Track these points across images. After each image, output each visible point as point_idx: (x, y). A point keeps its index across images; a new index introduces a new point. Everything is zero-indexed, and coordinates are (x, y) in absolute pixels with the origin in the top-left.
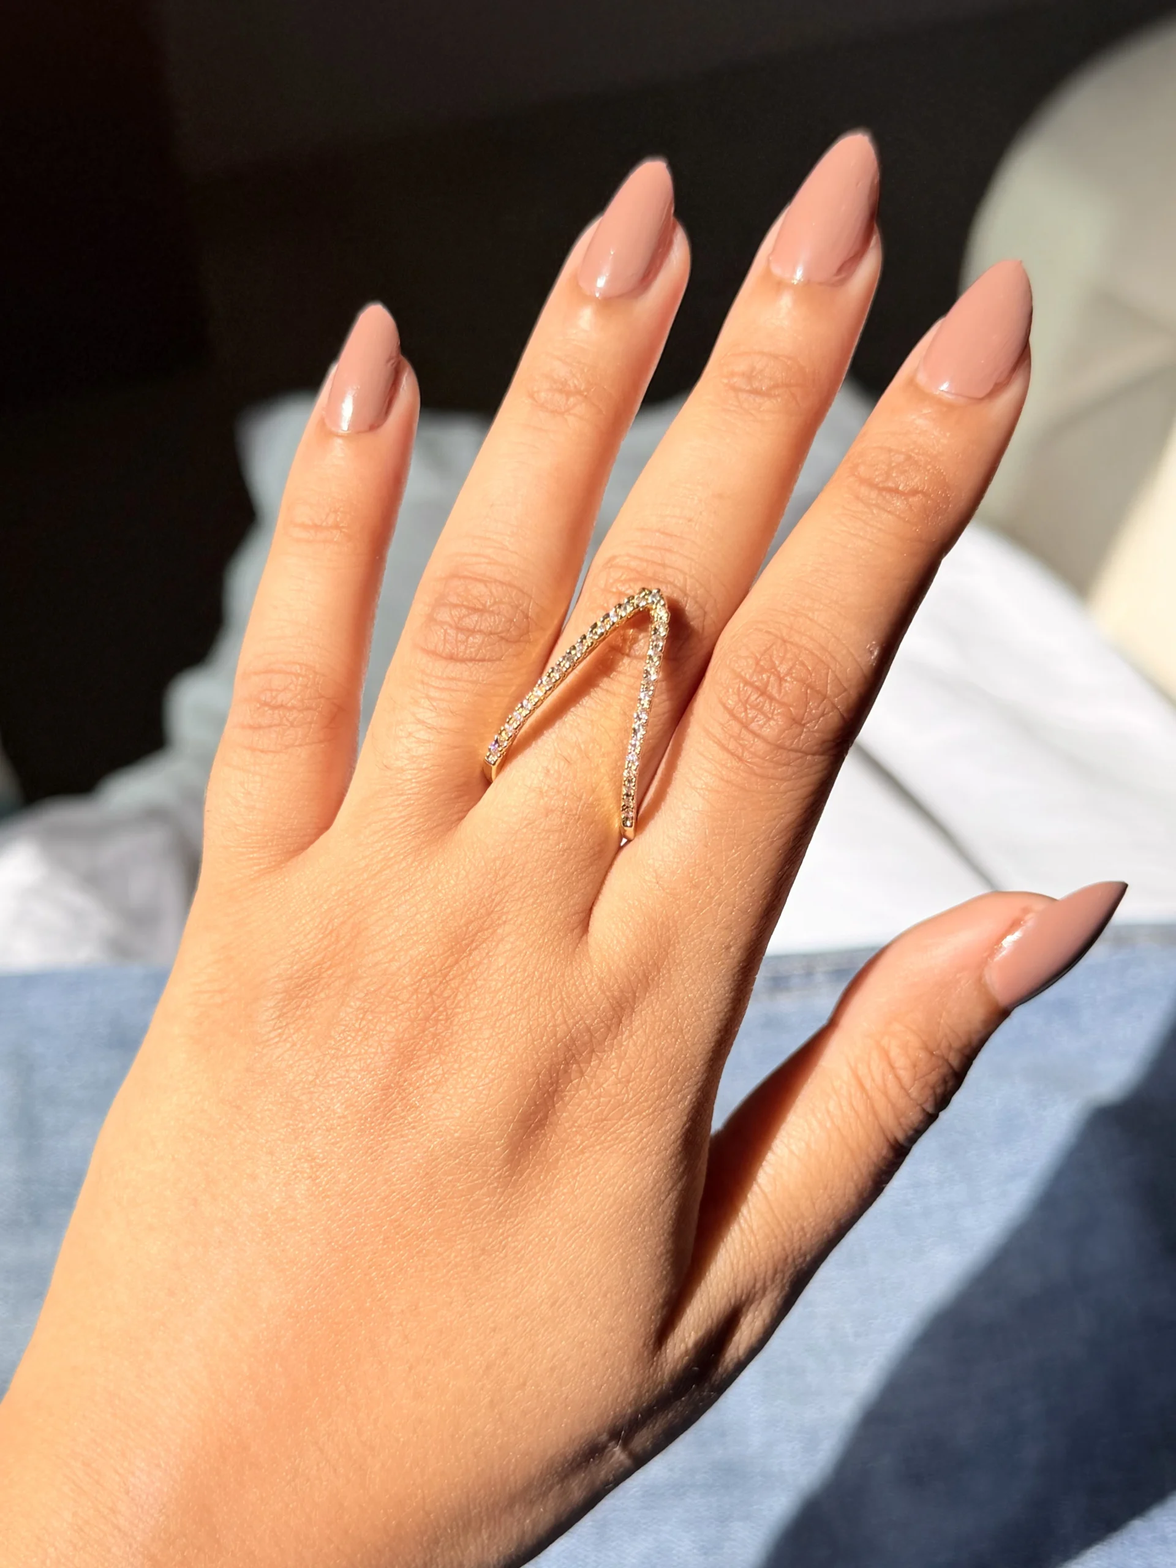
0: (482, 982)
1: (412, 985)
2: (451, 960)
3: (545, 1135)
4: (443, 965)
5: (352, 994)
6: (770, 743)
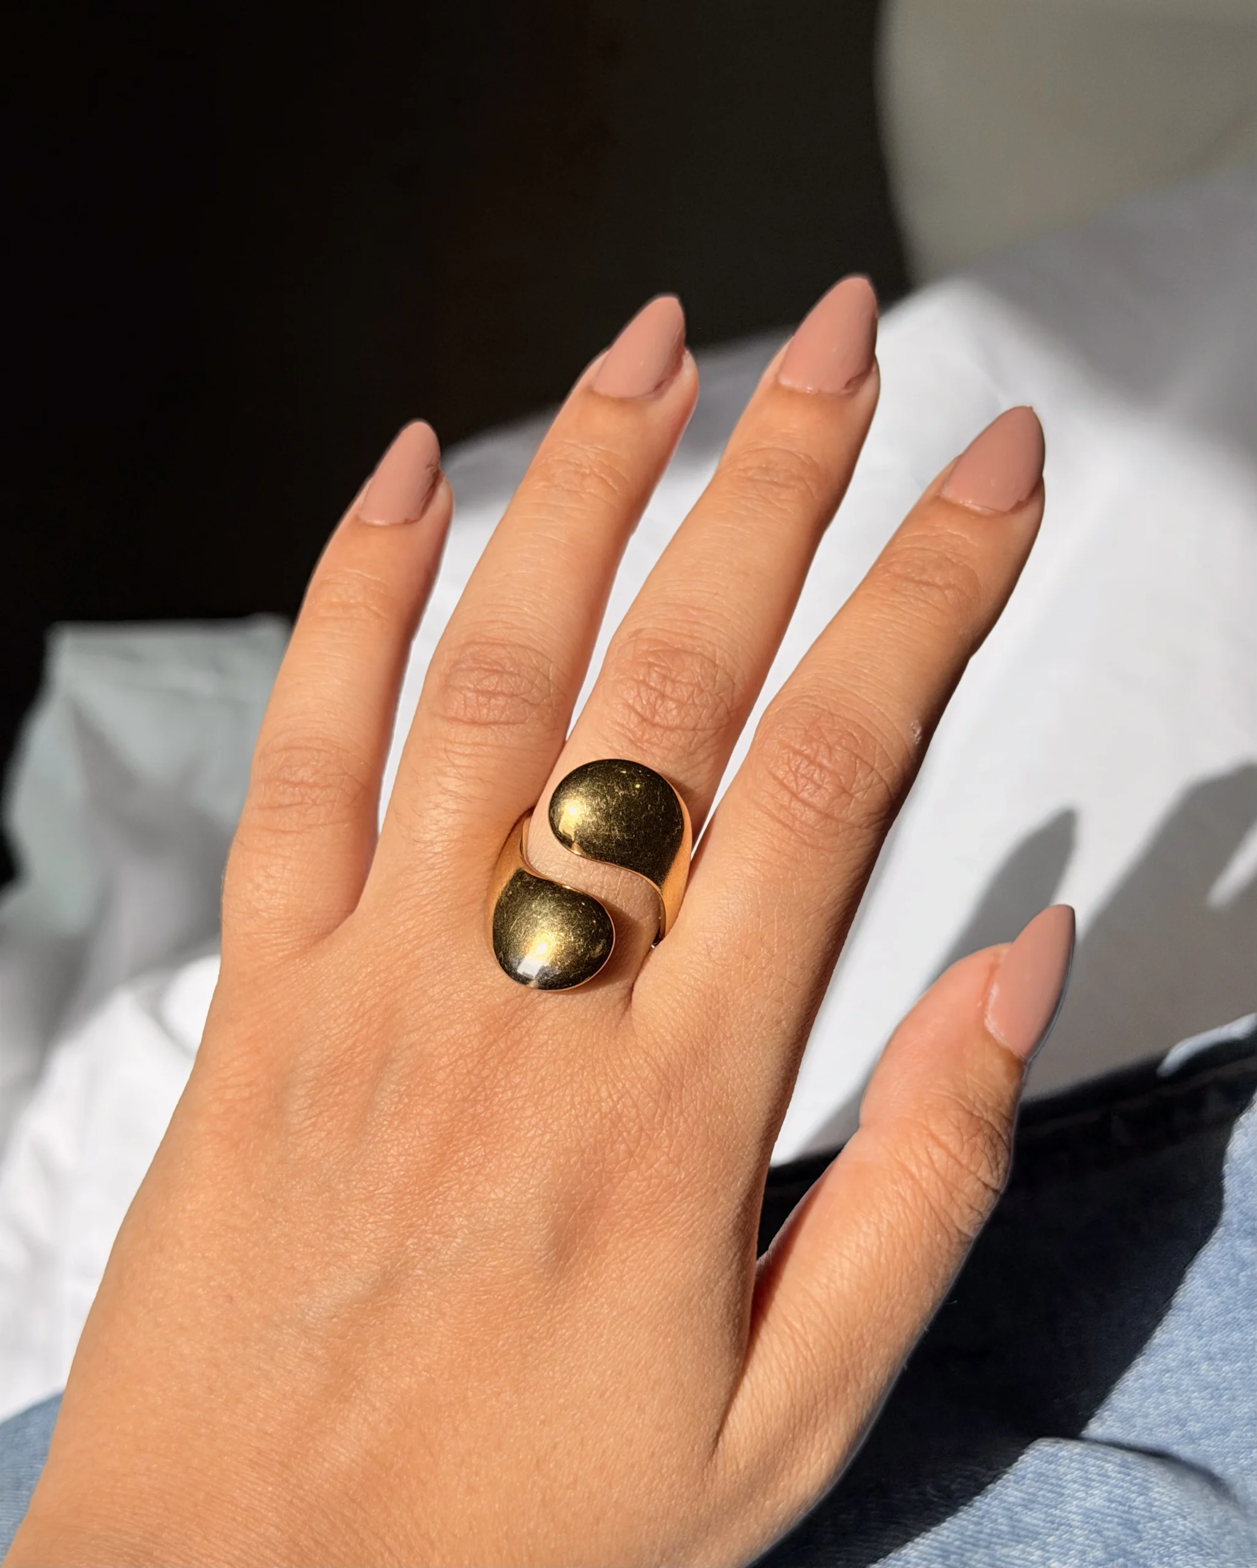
4: (481, 1043)
5: (386, 1077)
6: (820, 812)
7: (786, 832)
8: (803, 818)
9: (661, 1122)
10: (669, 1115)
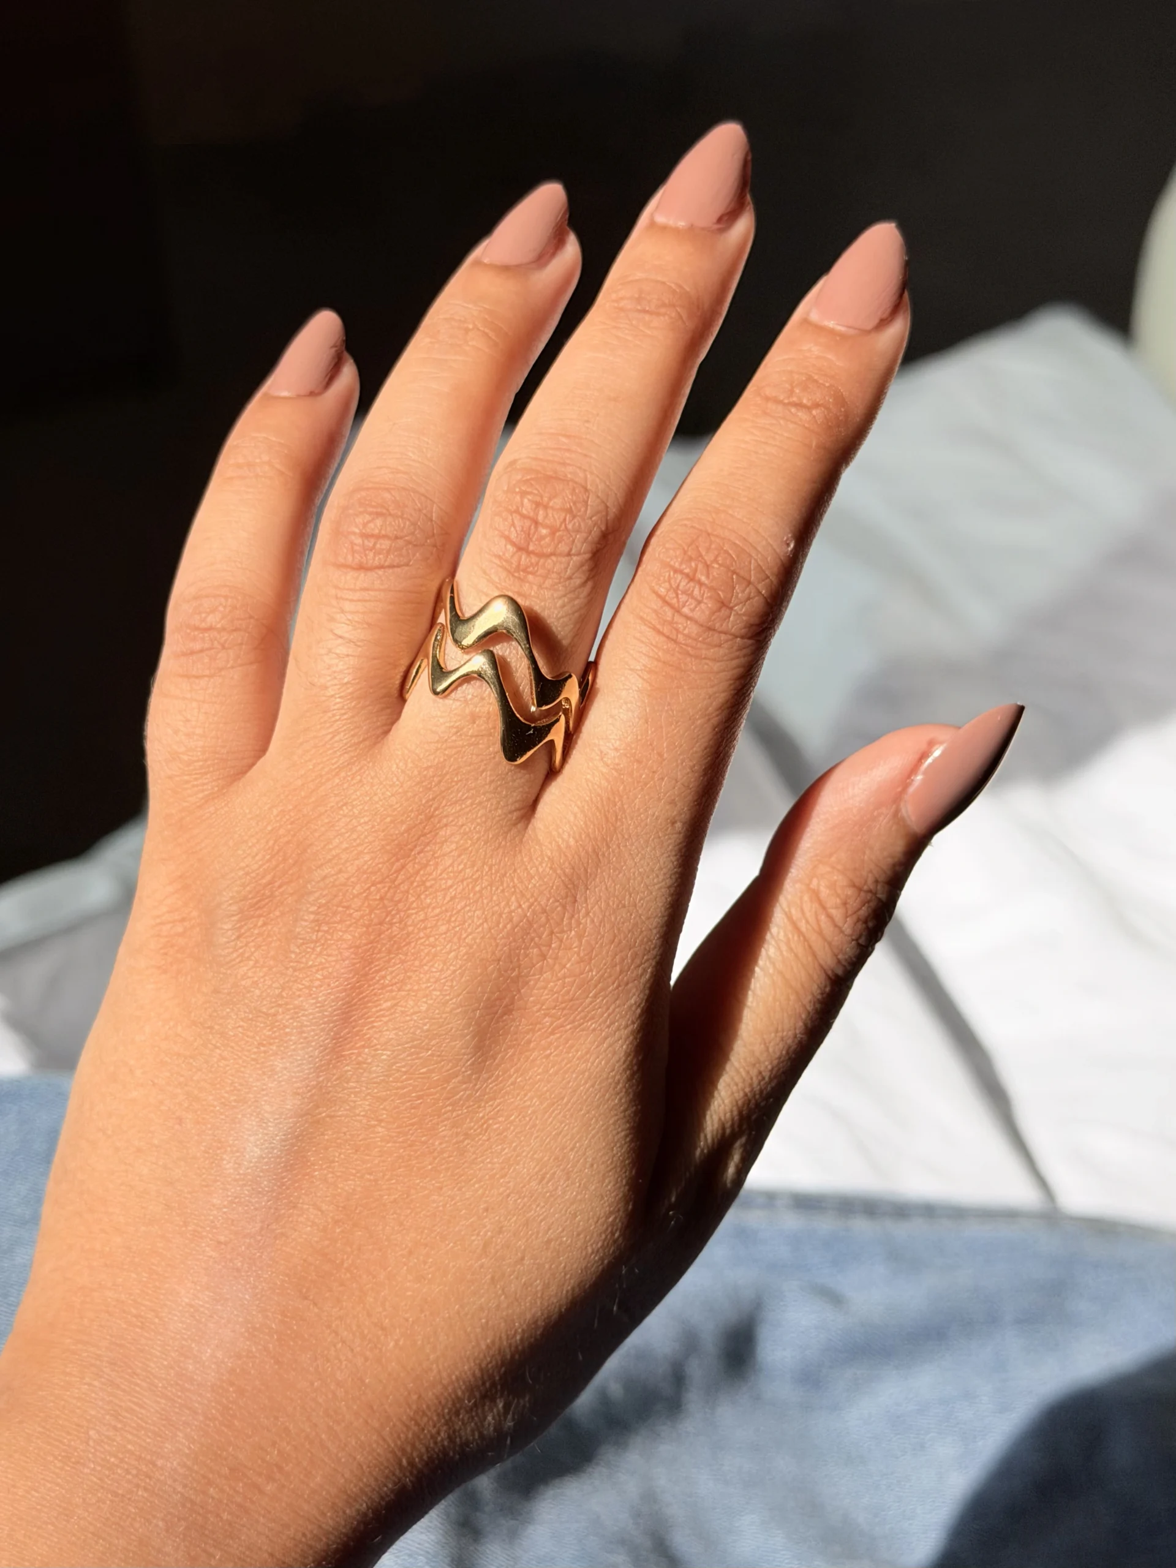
0: (433, 882)
1: (362, 893)
2: (397, 865)
3: (514, 1020)
4: (390, 870)
5: (304, 909)
6: (702, 626)
7: (671, 645)
8: (686, 632)
9: (570, 924)
10: (576, 916)
